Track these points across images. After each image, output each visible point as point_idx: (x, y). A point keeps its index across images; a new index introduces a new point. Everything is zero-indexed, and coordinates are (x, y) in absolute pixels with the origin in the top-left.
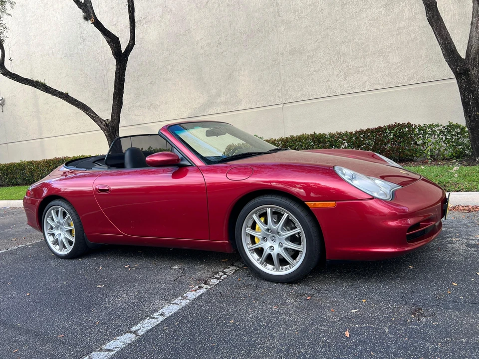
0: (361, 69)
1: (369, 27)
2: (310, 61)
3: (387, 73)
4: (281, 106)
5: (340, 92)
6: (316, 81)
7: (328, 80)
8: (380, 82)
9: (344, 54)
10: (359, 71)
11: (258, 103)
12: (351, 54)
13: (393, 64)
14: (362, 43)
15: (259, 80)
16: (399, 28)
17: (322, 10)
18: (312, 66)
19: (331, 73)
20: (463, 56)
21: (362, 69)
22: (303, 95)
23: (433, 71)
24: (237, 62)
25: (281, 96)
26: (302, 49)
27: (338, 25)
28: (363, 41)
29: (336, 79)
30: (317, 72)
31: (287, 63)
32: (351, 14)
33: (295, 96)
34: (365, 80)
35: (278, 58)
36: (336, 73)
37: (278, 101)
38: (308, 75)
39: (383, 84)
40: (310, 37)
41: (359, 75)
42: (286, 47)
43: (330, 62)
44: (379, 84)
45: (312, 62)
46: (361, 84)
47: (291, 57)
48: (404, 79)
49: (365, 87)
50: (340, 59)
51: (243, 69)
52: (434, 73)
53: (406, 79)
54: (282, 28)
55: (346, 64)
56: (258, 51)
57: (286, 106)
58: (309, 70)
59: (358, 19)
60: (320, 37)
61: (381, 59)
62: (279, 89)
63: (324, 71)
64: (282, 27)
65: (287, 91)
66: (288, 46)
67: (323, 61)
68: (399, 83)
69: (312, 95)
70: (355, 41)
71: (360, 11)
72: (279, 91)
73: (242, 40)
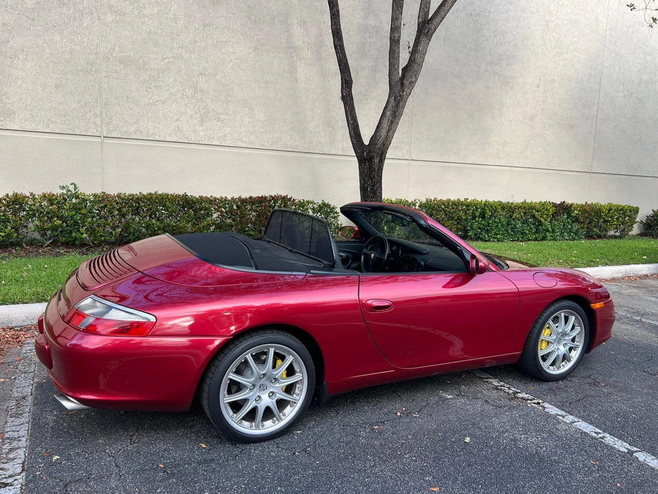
0: (222, 117)
1: (234, 67)
2: (153, 84)
3: (252, 130)
4: (99, 140)
5: (193, 138)
6: (161, 115)
7: (178, 120)
8: (244, 139)
9: (202, 91)
10: (219, 119)
11: (51, 126)
12: (212, 93)
13: (258, 121)
14: (226, 84)
15: (57, 87)
16: (267, 82)
17: (175, 19)
18: (155, 93)
19: (183, 110)
20: (366, 142)
21: (224, 116)
22: (137, 131)
23: (295, 140)
24: (8, 42)
25: (99, 123)
26: (140, 61)
27: (197, 48)
28: (227, 81)
29: (189, 120)
30: (163, 103)
31: (114, 75)
32: (215, 42)
33: (124, 129)
34: (227, 132)
35: (98, 62)
36: (189, 112)
37: (93, 131)
38: (148, 104)
39: (246, 142)
40: (156, 50)
41: (218, 123)
42: (113, 49)
43: (183, 95)
44: (242, 141)
45: (156, 87)
46: (222, 135)
47: (122, 67)
48: (268, 142)
49: (226, 141)
50: (196, 95)
51: (21, 57)
52: (296, 144)
53: (270, 143)
54: (109, 18)
55: (204, 104)
56: (57, 38)
57: (107, 141)
58: (150, 96)
59: (223, 51)
60: (170, 55)
61: (246, 110)
62: (98, 112)
63: (173, 105)
64: (108, 16)
65: (111, 118)
66: (117, 49)
67: (172, 91)
68: (263, 145)
69: (153, 134)
70: (218, 78)
71: (226, 41)
72: (96, 115)
73: (25, 6)
